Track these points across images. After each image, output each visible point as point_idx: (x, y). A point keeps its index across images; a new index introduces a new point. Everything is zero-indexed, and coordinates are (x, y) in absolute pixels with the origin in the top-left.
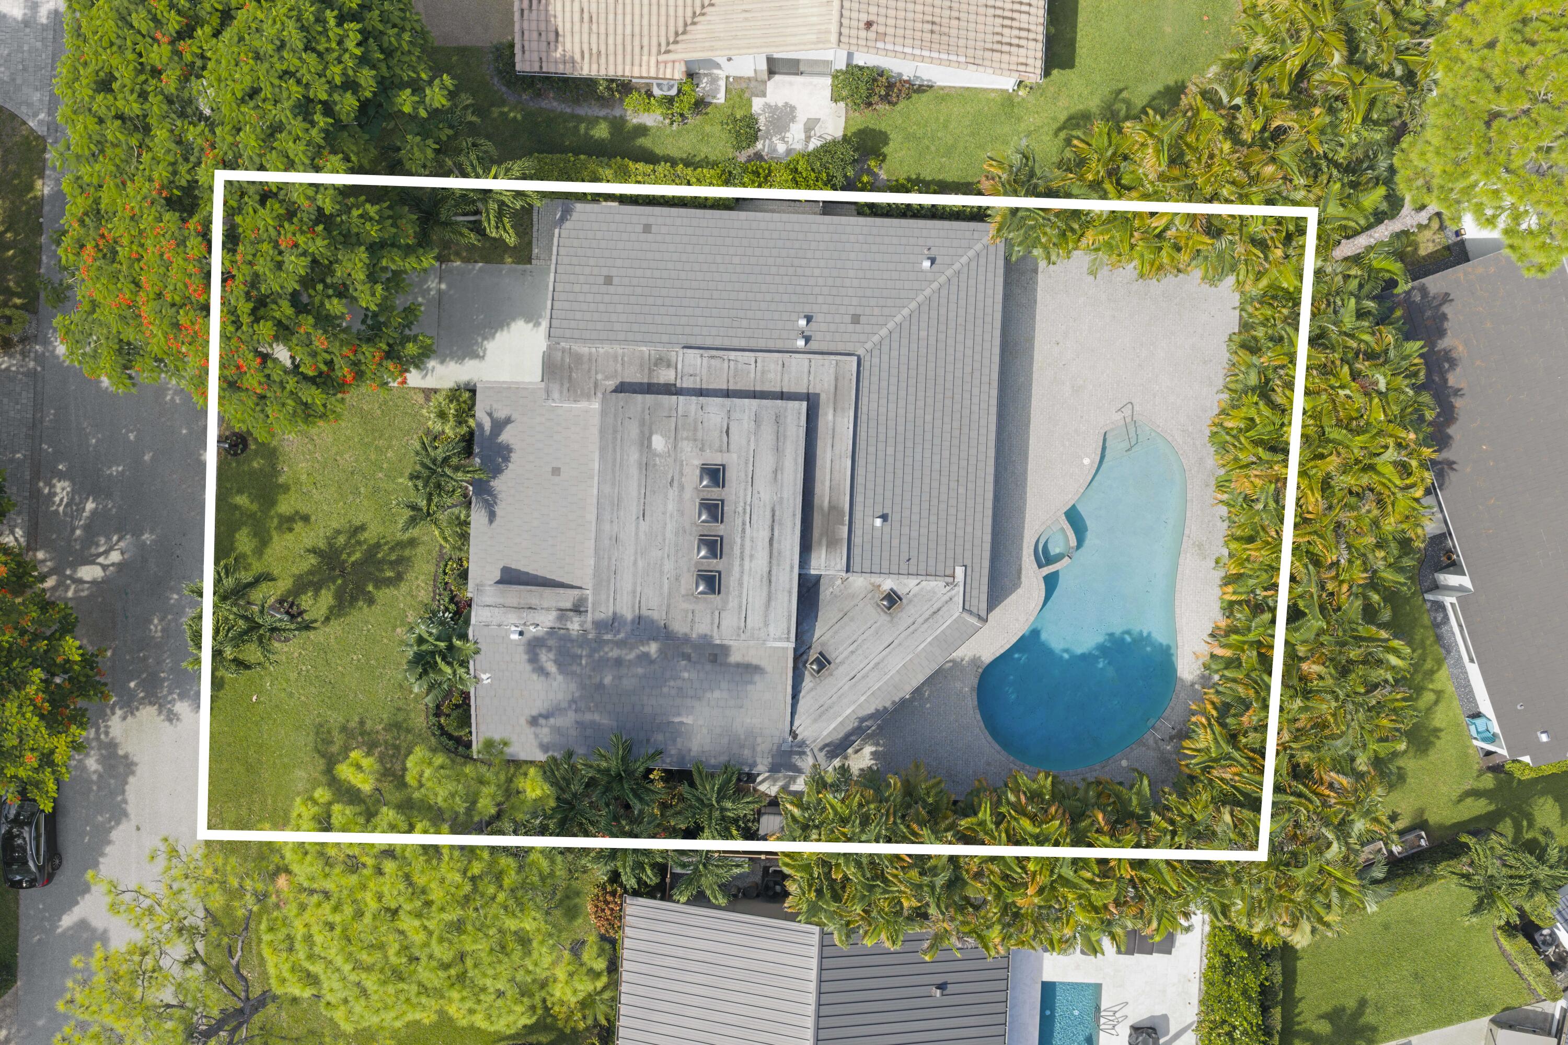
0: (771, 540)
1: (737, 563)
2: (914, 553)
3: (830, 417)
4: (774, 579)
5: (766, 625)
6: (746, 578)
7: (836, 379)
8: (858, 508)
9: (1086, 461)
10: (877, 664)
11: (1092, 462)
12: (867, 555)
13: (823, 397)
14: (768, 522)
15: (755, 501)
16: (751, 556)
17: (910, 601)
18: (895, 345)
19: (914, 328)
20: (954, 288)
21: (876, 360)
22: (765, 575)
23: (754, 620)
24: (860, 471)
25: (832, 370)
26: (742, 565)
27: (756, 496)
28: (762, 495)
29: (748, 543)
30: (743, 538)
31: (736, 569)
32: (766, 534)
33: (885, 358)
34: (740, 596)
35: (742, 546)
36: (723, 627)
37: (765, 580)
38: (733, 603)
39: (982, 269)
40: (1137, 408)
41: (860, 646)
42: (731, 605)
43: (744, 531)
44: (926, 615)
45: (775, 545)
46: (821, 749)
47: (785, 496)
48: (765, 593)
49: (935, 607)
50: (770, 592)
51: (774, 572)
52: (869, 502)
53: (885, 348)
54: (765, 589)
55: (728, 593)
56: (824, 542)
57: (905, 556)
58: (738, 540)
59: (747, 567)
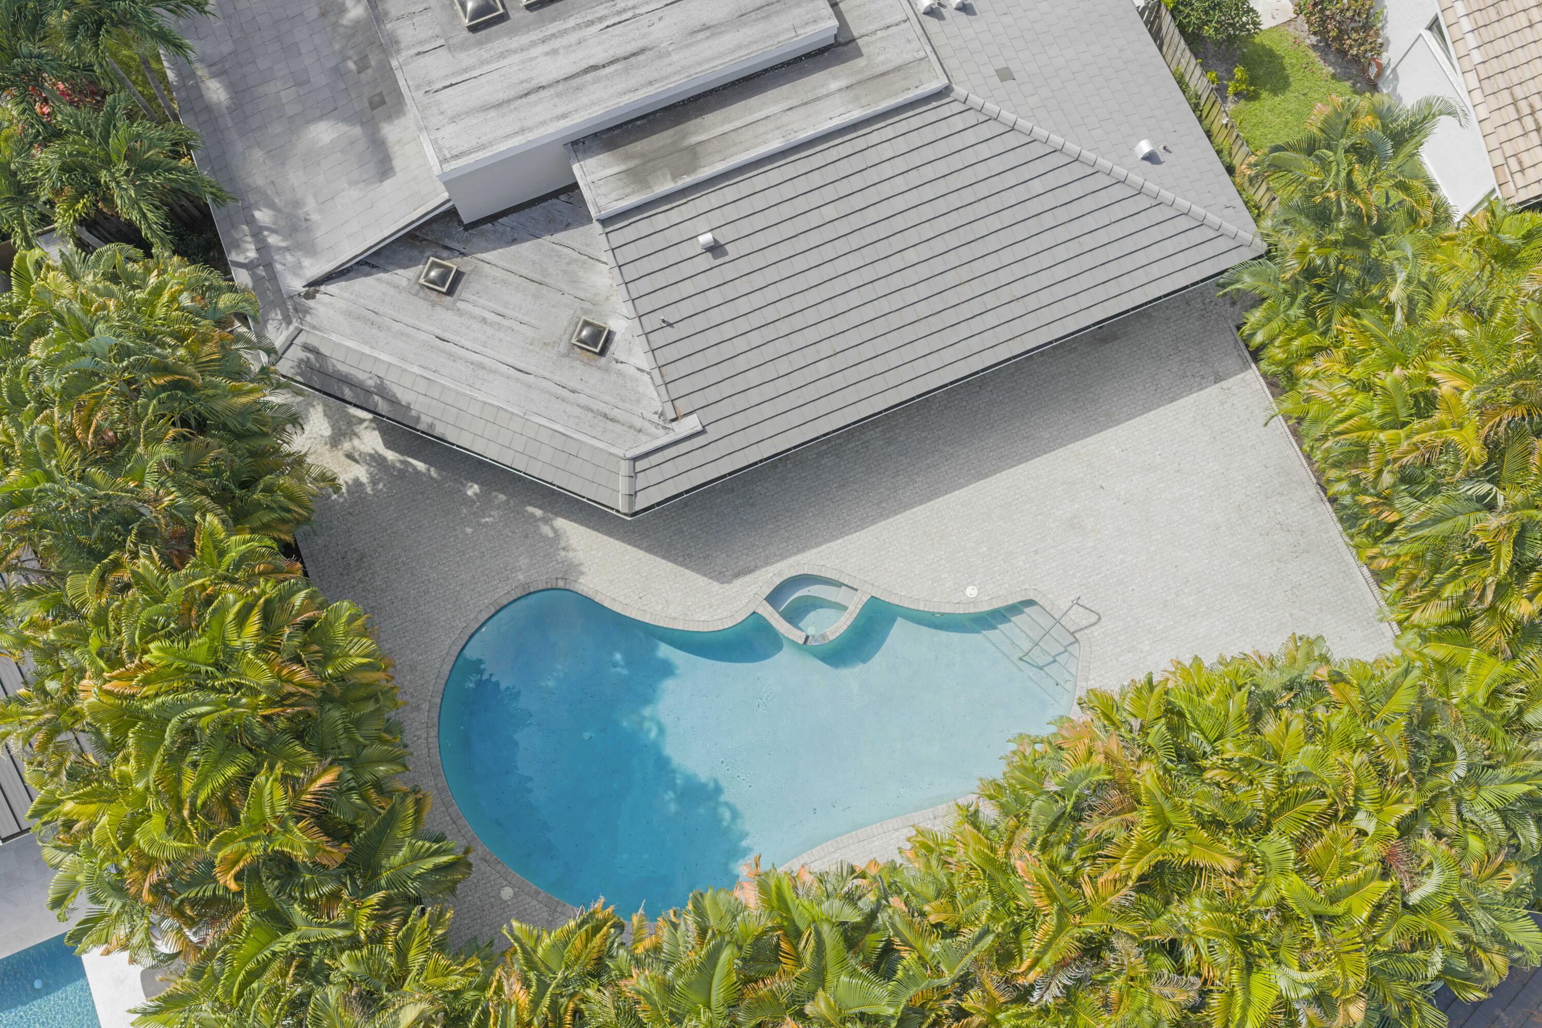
0: (595, 68)
1: (534, 36)
2: (683, 329)
3: (834, 86)
4: (533, 98)
5: (453, 120)
6: (515, 58)
7: (898, 69)
8: (713, 198)
9: (971, 592)
10: (482, 366)
11: (974, 602)
12: (645, 247)
13: (860, 62)
14: (621, 52)
15: (645, 20)
16: (555, 52)
17: (607, 370)
18: (997, 146)
19: (1039, 167)
20: (1132, 206)
21: (958, 123)
22: (534, 84)
23: (452, 100)
24: (774, 175)
25: (907, 57)
26: (533, 44)
27: (654, 17)
28: (659, 25)
29: (573, 38)
30: (578, 27)
31: (524, 39)
32: (600, 57)
33: (970, 137)
34: (482, 63)
35: (565, 32)
36: (422, 60)
37: (527, 87)
38: (467, 58)
39: (1183, 241)
40: (1096, 631)
41: (499, 327)
42: (463, 55)
43: (591, 23)
44: (596, 405)
45: (588, 77)
46: (306, 348)
47: (675, 57)
48: (502, 96)
49: (616, 413)
50: (509, 101)
51: (543, 94)
52: (731, 213)
53: (986, 131)
54: (511, 93)
55: (480, 43)
56: (631, 164)
57: (672, 314)
58: (571, 22)
59: (534, 52)
